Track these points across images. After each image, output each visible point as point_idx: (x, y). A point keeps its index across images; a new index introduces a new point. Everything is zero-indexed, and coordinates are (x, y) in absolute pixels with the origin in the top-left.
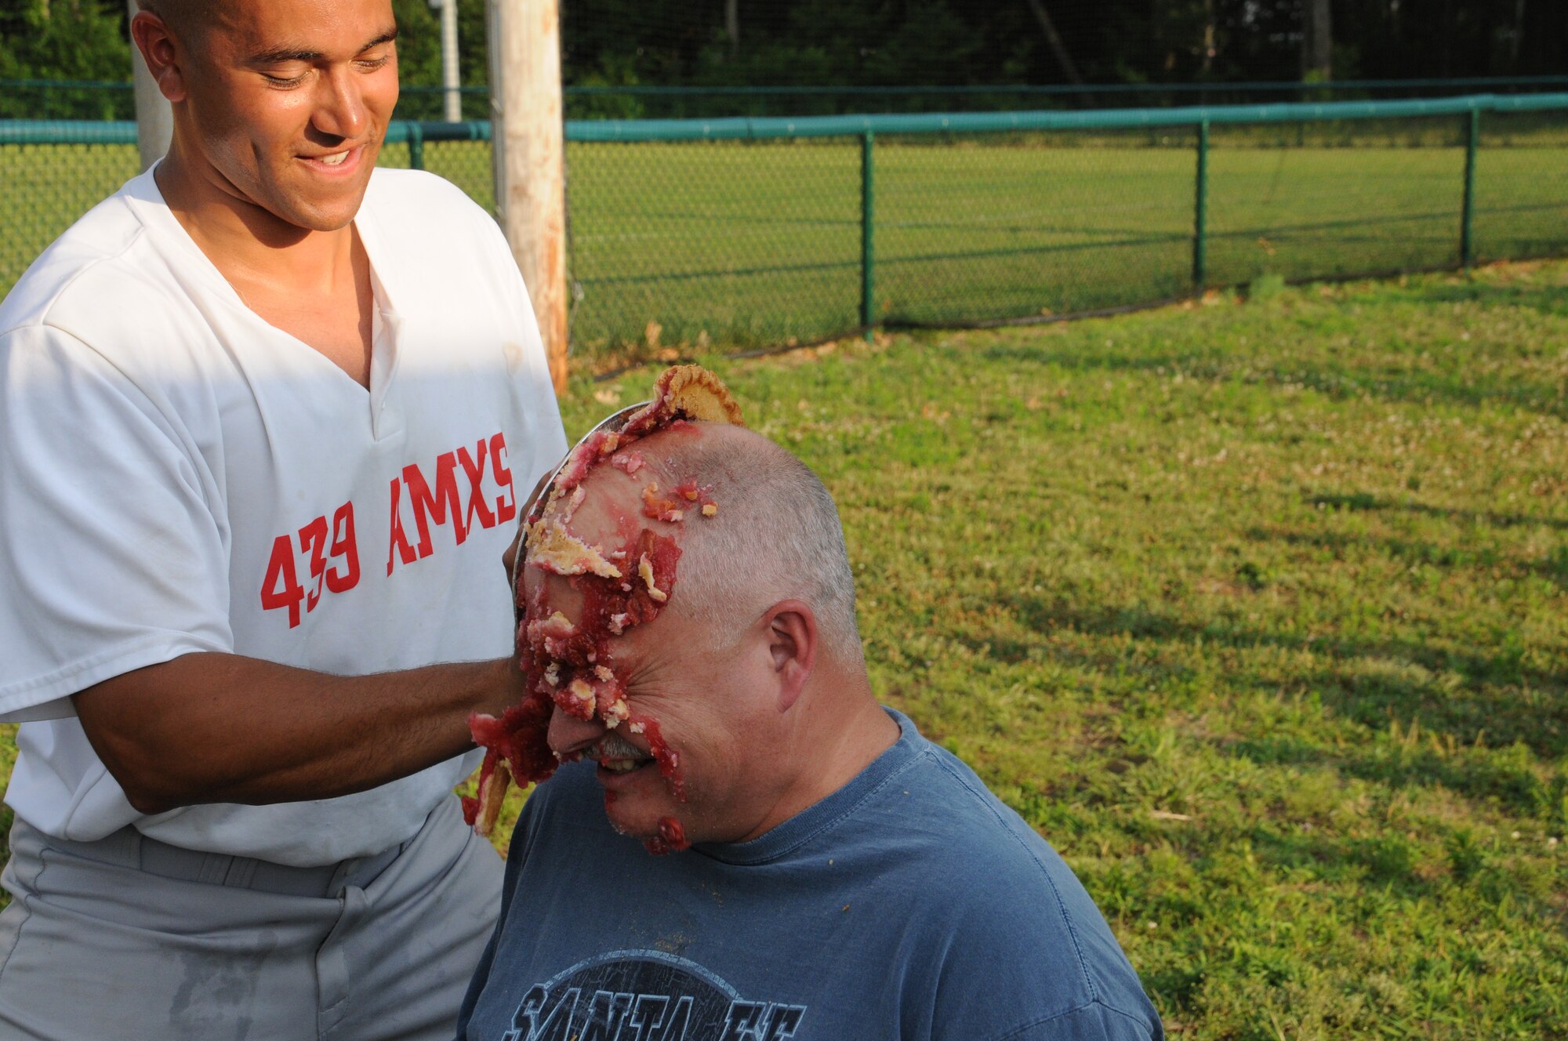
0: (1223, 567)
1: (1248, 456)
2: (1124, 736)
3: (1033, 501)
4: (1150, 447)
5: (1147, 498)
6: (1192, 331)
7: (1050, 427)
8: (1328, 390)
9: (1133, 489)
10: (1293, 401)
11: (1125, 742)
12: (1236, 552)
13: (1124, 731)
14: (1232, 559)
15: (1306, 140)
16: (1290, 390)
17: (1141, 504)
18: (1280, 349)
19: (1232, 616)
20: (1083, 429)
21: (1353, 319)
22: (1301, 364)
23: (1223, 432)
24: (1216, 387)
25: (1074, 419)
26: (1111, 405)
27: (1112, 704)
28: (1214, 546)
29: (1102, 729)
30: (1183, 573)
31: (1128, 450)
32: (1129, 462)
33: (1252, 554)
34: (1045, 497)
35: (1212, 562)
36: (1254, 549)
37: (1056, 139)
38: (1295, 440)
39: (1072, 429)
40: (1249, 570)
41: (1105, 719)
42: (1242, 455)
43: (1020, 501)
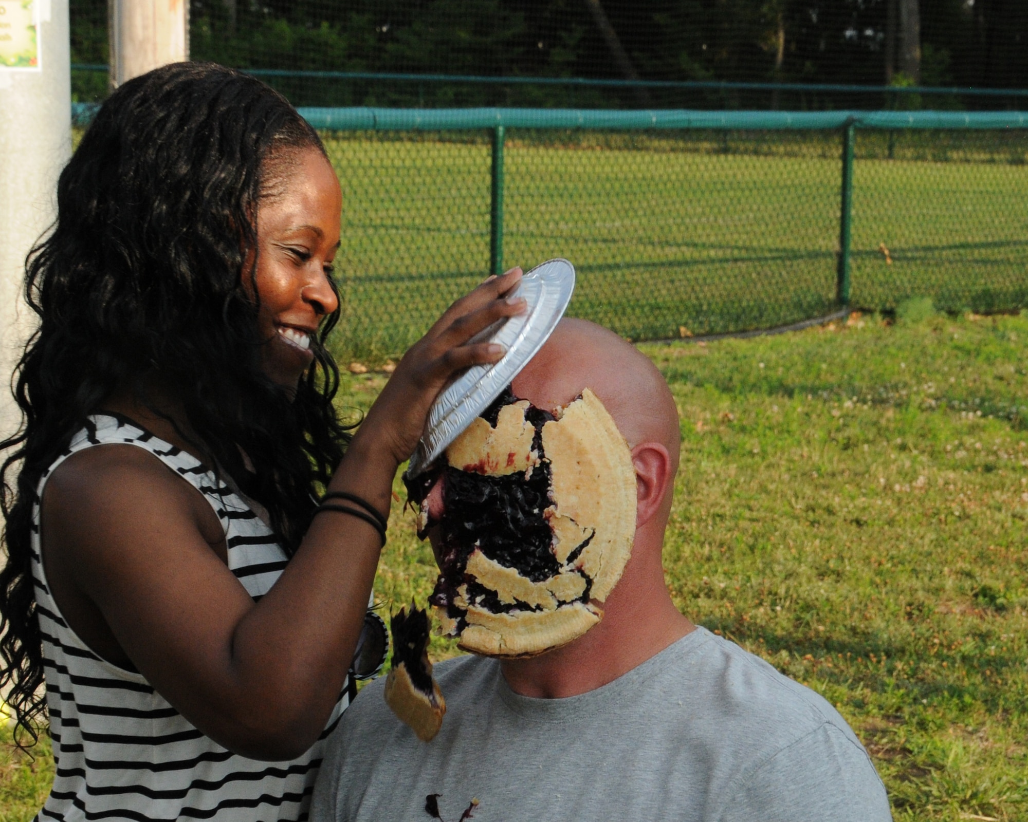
0: (961, 591)
1: (947, 483)
2: (908, 746)
3: (743, 524)
4: (843, 472)
5: (858, 523)
6: (845, 355)
7: (726, 451)
8: (1008, 418)
9: (842, 513)
10: (973, 429)
11: (910, 752)
12: (969, 575)
13: (907, 741)
14: (968, 583)
15: (897, 151)
16: (971, 417)
17: (854, 527)
18: (946, 376)
19: (984, 637)
20: (764, 454)
21: (1012, 346)
22: (972, 393)
23: (914, 460)
24: (890, 413)
25: (752, 443)
26: (784, 430)
27: (886, 717)
28: (946, 570)
29: (885, 740)
30: (921, 594)
31: (821, 476)
32: (825, 487)
33: (986, 578)
34: (752, 520)
35: (949, 583)
36: (987, 572)
37: (616, 139)
38: (988, 469)
39: (752, 454)
40: (986, 592)
41: (884, 732)
42: (941, 482)
43: (729, 523)
